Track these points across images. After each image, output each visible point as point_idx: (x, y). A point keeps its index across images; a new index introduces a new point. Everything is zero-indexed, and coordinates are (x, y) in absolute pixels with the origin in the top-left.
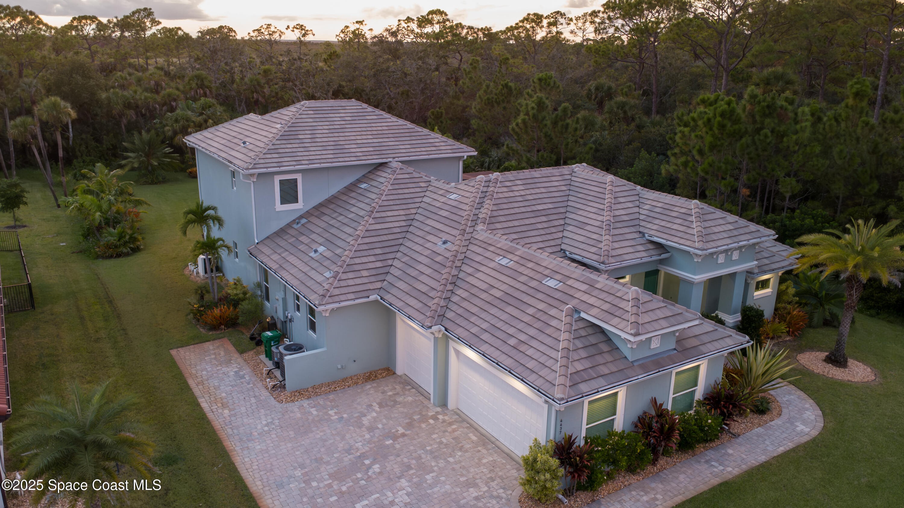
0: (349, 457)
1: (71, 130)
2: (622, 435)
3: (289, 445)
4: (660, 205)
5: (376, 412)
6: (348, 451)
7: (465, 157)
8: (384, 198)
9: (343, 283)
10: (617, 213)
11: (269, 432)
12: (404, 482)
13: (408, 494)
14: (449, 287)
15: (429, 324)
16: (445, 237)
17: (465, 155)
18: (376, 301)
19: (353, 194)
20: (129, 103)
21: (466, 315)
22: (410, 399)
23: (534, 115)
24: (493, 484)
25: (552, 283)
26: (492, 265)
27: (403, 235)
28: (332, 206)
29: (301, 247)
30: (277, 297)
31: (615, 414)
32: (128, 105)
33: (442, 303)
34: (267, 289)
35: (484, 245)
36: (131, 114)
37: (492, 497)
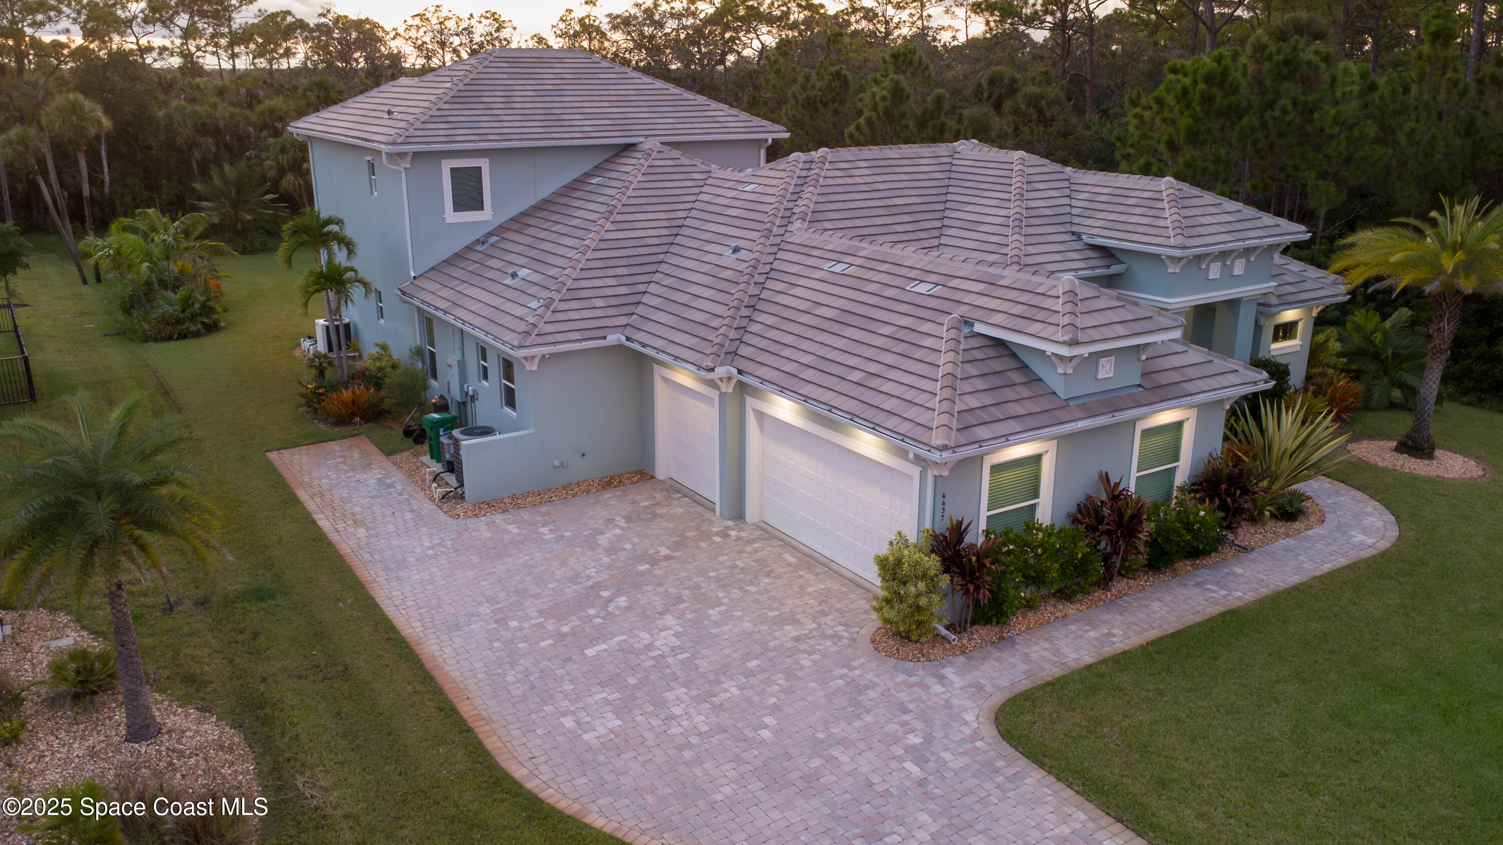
0: (574, 587)
1: (106, 170)
2: (1049, 532)
3: (471, 574)
5: (622, 528)
6: (573, 580)
7: (770, 141)
8: (630, 193)
9: (560, 316)
10: (1033, 204)
11: (435, 557)
12: (669, 619)
13: (677, 635)
14: (745, 312)
15: (711, 365)
16: (734, 243)
17: (770, 138)
18: (620, 347)
19: (577, 194)
20: (204, 125)
21: (775, 348)
22: (680, 510)
23: (886, 111)
24: (827, 620)
25: (923, 288)
26: (818, 274)
27: (664, 248)
28: (542, 214)
29: (491, 274)
30: (449, 362)
31: (1037, 496)
32: (203, 129)
33: (733, 334)
34: (433, 355)
35: (805, 250)
36: (208, 142)
37: (824, 636)
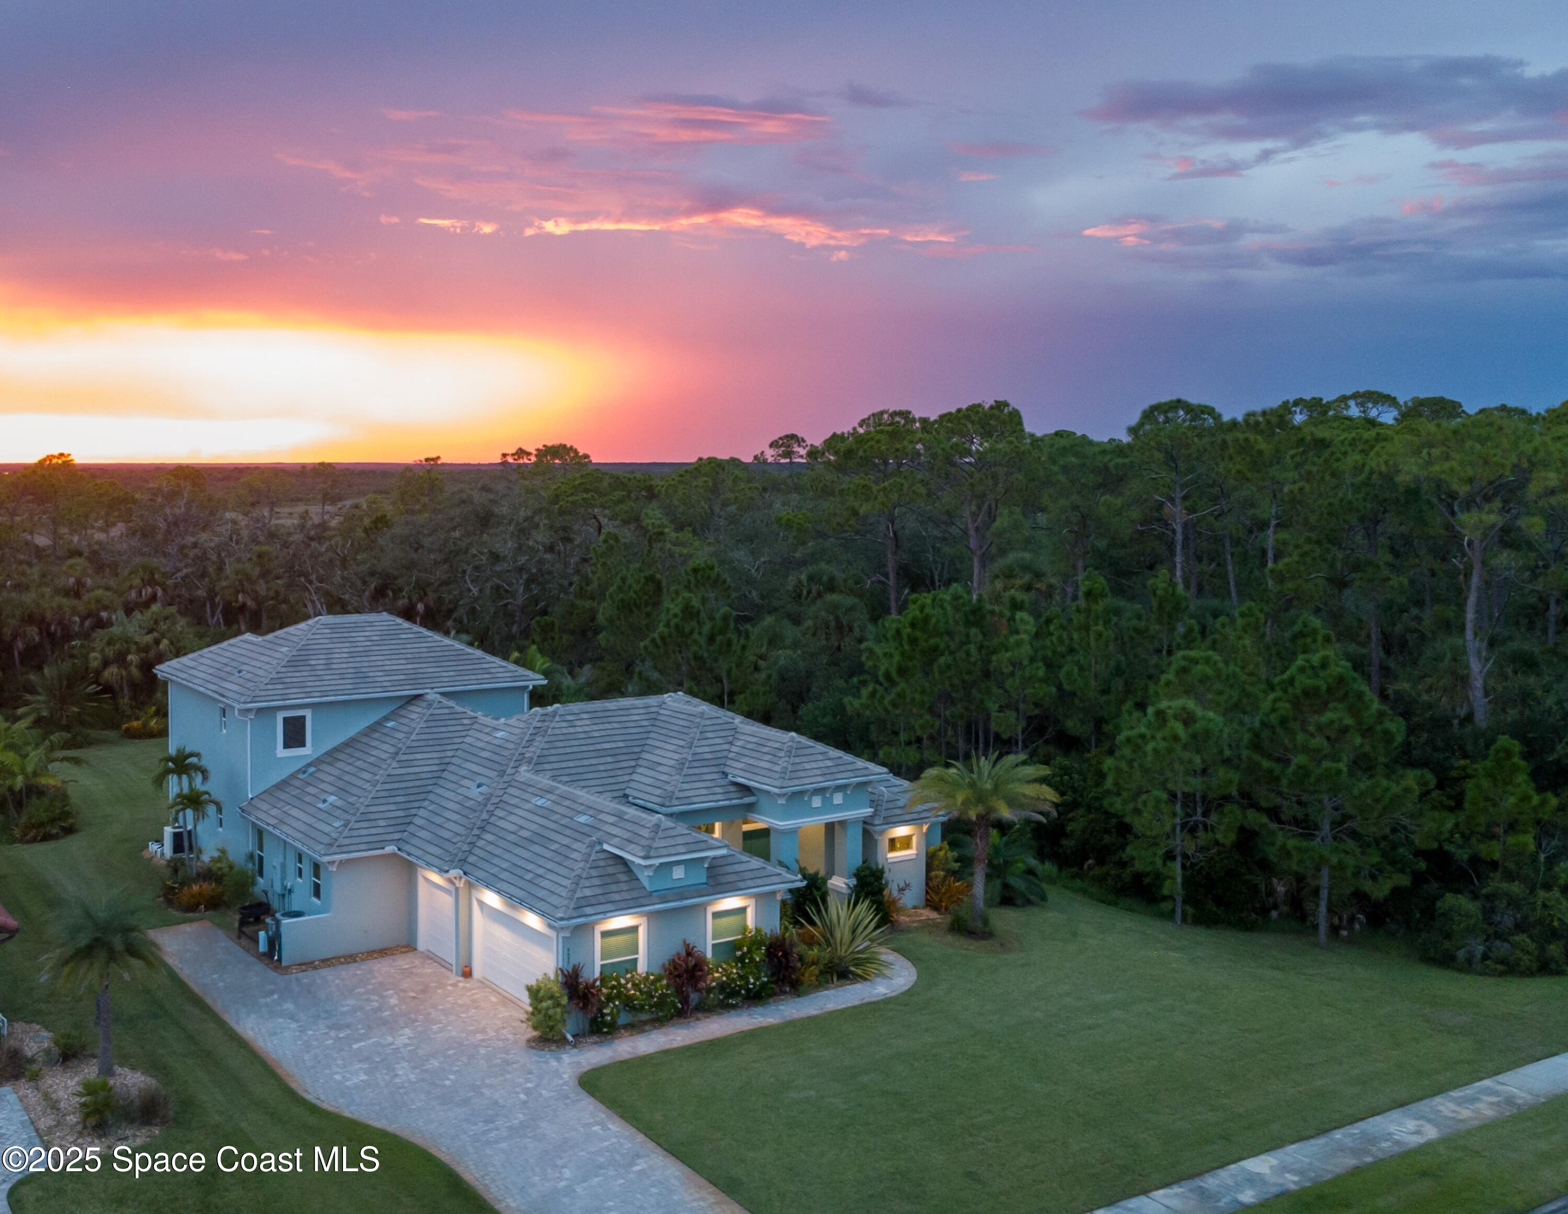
2: (646, 975)
4: (754, 740)
7: (531, 687)
8: (413, 737)
9: (354, 832)
10: (699, 750)
14: (476, 832)
15: (446, 868)
16: (480, 780)
17: (531, 685)
18: (394, 855)
19: (376, 735)
20: (30, 614)
21: (488, 857)
22: (429, 969)
25: (582, 819)
26: (528, 806)
27: (434, 781)
28: (349, 750)
29: (308, 799)
30: (274, 864)
31: (636, 953)
33: (465, 848)
34: (261, 859)
35: (524, 787)
